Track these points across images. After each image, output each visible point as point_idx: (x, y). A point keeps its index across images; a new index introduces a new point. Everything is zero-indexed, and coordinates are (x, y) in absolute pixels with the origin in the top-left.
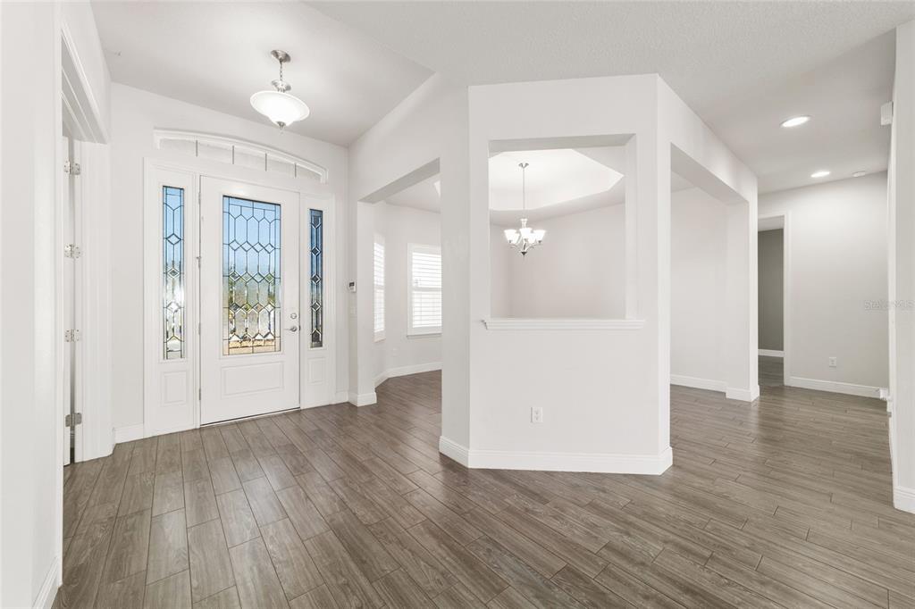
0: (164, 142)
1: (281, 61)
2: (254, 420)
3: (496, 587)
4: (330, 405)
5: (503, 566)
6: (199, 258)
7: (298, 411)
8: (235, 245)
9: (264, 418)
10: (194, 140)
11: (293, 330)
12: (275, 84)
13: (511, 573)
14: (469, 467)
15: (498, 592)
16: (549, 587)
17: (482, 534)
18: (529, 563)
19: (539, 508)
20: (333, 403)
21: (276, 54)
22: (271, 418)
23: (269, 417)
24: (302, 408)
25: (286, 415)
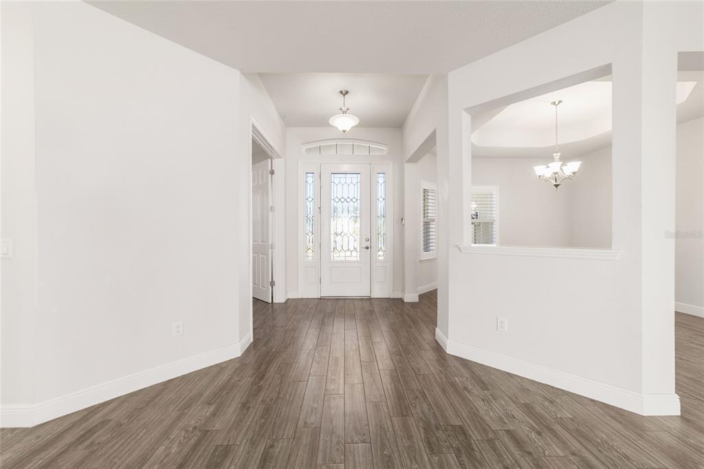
0: (307, 150)
1: (344, 95)
2: (345, 299)
3: (405, 413)
4: (389, 298)
5: (418, 407)
6: (320, 208)
7: (370, 299)
8: (343, 200)
9: (350, 299)
10: (318, 145)
11: (367, 248)
12: (341, 109)
13: (420, 412)
14: (448, 352)
15: (403, 416)
16: (437, 428)
17: (420, 388)
18: (437, 413)
19: (476, 391)
20: (392, 297)
21: (341, 92)
22: (353, 300)
23: (353, 299)
24: (372, 297)
25: (362, 299)
